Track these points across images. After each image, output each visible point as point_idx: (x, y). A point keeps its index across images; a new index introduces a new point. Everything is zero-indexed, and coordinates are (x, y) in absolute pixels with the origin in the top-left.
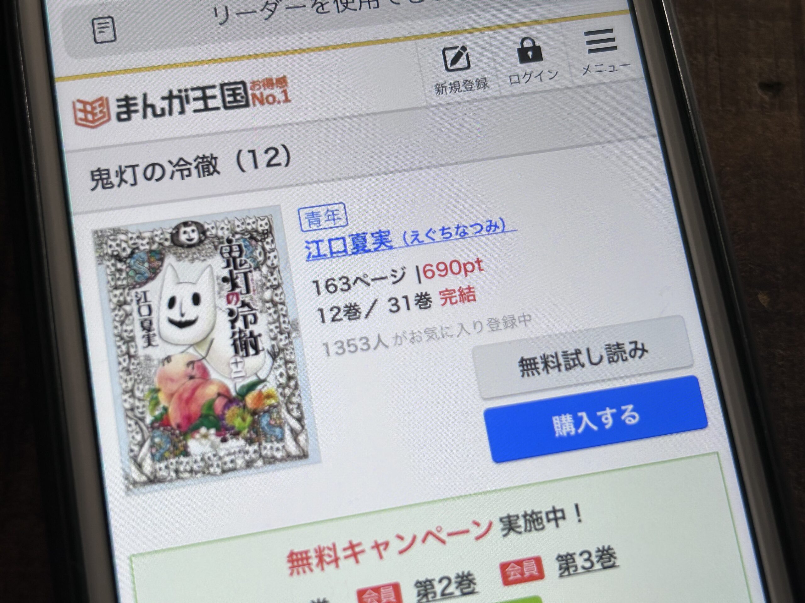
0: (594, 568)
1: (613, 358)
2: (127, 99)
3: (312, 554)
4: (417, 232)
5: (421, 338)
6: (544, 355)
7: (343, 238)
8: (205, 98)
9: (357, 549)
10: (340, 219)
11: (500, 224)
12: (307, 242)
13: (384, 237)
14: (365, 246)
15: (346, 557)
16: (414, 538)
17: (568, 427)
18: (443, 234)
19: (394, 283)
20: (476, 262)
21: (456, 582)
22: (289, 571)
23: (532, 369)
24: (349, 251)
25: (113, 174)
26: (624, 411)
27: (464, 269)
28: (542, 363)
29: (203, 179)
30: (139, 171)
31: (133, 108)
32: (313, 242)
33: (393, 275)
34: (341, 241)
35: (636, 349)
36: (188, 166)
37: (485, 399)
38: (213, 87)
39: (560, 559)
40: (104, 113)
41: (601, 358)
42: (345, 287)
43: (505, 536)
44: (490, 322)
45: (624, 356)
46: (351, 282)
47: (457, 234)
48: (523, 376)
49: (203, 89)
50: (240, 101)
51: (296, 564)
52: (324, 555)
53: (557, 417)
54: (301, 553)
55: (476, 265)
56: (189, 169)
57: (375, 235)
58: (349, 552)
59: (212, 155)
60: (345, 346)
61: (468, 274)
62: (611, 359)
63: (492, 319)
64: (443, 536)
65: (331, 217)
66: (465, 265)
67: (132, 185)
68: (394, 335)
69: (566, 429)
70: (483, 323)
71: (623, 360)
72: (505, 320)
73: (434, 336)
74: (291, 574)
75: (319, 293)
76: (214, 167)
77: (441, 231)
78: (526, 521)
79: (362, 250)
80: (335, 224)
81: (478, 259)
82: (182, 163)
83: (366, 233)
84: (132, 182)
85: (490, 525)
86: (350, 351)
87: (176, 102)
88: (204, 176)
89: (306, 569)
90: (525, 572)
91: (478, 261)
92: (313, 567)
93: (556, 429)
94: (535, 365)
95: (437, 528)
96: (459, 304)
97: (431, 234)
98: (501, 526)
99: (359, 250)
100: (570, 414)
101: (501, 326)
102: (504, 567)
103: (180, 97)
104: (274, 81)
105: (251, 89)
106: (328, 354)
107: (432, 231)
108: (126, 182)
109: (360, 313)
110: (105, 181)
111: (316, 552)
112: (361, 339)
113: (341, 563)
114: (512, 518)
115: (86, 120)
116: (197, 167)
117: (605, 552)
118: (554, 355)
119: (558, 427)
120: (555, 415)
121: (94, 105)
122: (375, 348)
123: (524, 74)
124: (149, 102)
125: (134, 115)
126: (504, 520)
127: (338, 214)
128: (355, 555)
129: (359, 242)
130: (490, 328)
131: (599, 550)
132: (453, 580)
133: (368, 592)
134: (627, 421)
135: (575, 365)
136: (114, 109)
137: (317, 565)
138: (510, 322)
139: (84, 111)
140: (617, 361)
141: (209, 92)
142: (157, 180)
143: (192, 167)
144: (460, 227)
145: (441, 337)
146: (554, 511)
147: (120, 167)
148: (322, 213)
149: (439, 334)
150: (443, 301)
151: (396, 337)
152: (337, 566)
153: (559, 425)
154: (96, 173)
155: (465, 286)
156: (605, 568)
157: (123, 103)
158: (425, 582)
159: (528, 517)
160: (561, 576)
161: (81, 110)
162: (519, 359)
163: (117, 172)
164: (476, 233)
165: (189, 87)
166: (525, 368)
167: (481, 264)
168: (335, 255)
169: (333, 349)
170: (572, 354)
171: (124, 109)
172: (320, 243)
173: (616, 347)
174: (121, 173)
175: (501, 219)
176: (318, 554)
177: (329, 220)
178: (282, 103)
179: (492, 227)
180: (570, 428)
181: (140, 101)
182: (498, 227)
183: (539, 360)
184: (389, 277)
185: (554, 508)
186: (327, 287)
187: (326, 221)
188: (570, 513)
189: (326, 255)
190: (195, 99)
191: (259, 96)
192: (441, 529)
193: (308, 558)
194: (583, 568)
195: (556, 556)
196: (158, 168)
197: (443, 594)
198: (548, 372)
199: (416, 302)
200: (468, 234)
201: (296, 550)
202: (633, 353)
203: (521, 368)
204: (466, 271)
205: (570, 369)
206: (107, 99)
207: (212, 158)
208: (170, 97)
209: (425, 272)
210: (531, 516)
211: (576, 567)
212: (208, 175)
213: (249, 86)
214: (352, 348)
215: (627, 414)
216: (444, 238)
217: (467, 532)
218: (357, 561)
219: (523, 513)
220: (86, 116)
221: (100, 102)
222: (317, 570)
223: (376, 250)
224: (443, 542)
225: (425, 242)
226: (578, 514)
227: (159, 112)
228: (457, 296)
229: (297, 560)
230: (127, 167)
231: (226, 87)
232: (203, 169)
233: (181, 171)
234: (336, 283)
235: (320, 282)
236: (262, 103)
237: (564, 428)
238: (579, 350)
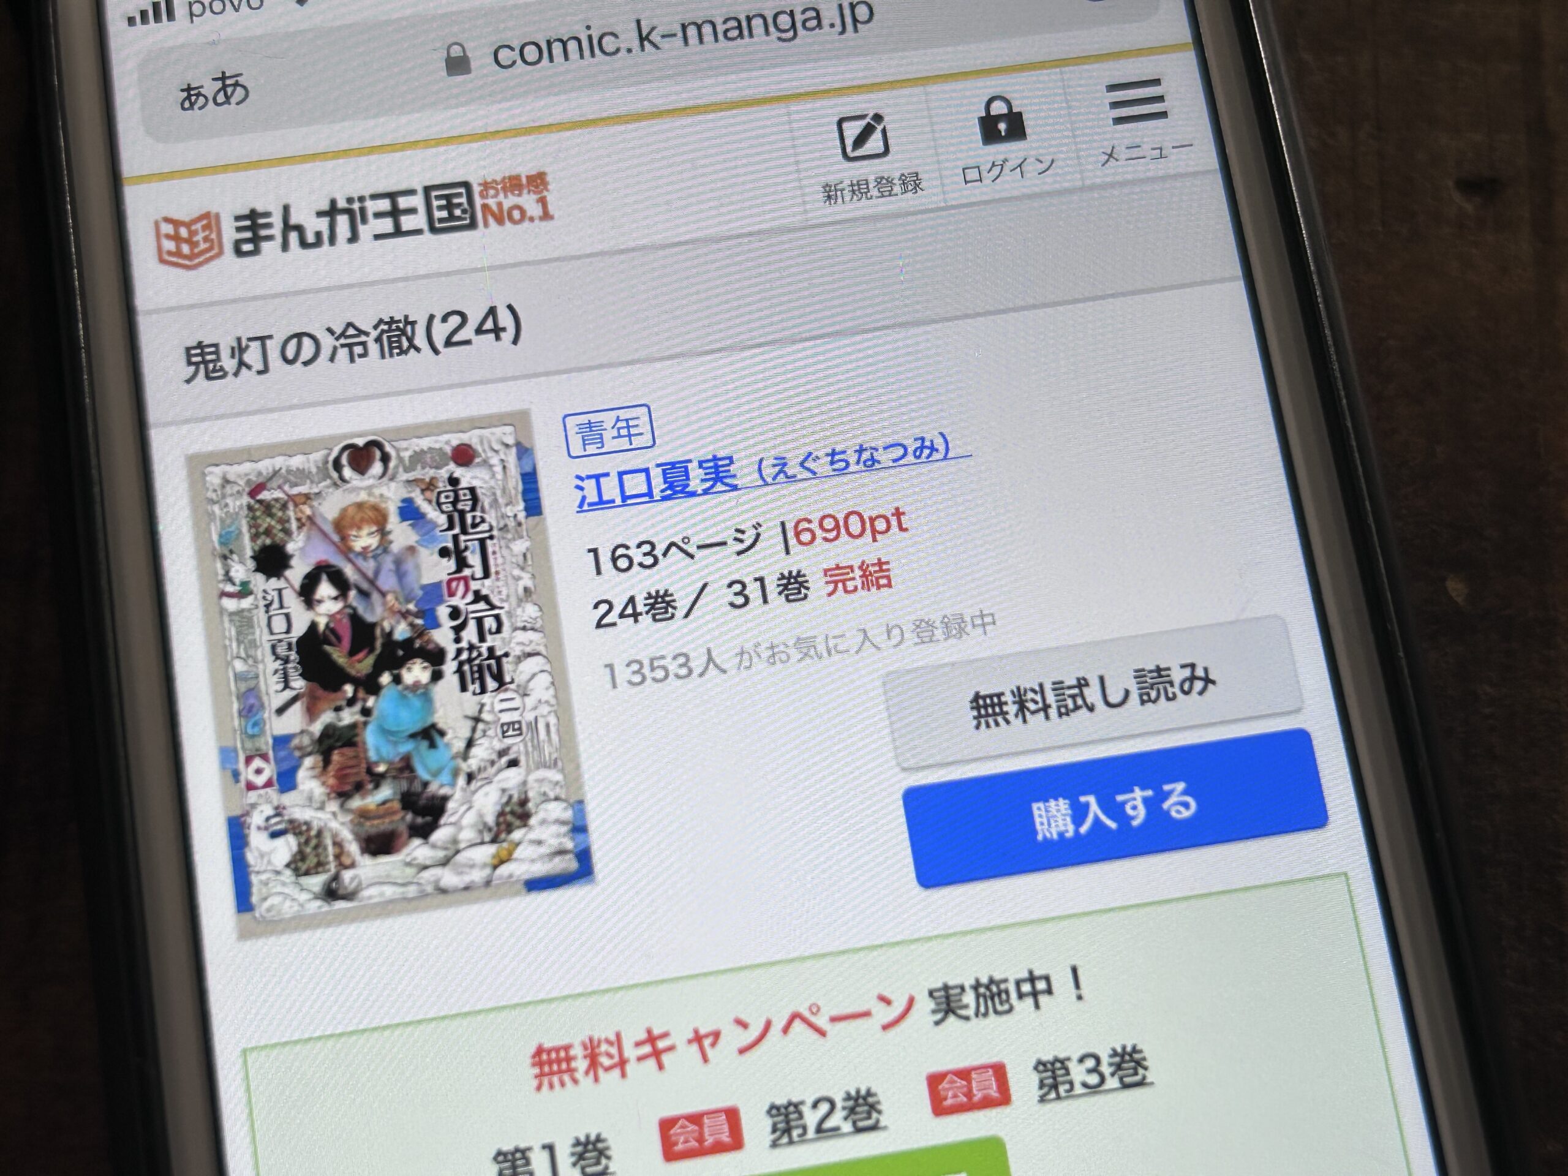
0: (1106, 1087)
1: (1148, 694)
2: (253, 215)
3: (577, 1051)
4: (784, 458)
5: (789, 657)
6: (1018, 688)
7: (646, 471)
8: (395, 213)
9: (661, 1044)
10: (641, 434)
11: (939, 443)
12: (579, 477)
13: (721, 469)
14: (687, 485)
15: (640, 1059)
16: (768, 1025)
17: (1061, 823)
18: (832, 463)
19: (739, 553)
20: (893, 515)
21: (844, 1108)
22: (535, 1083)
23: (995, 714)
24: (657, 495)
25: (225, 353)
26: (1167, 795)
27: (871, 527)
28: (1014, 703)
29: (388, 360)
30: (273, 347)
31: (264, 233)
32: (589, 477)
33: (736, 539)
34: (643, 476)
35: (1193, 678)
36: (363, 338)
37: (904, 770)
38: (411, 192)
39: (1041, 1068)
40: (212, 241)
41: (1127, 693)
42: (649, 561)
43: (937, 1023)
44: (918, 627)
45: (1170, 690)
46: (659, 552)
47: (858, 463)
48: (978, 727)
49: (392, 196)
50: (459, 218)
51: (546, 1069)
52: (599, 1054)
53: (1041, 805)
54: (557, 1050)
55: (894, 522)
56: (364, 344)
57: (705, 465)
58: (647, 1049)
59: (406, 317)
60: (646, 670)
61: (879, 537)
62: (1145, 698)
63: (922, 621)
64: (821, 1021)
65: (624, 432)
66: (872, 520)
67: (259, 373)
68: (738, 650)
69: (1057, 826)
70: (904, 629)
71: (1168, 699)
72: (946, 624)
73: (812, 652)
74: (539, 1088)
75: (599, 572)
76: (410, 340)
77: (829, 458)
78: (978, 996)
79: (682, 492)
80: (631, 444)
81: (897, 509)
82: (351, 331)
83: (690, 461)
84: (261, 367)
85: (911, 1002)
86: (655, 680)
87: (343, 221)
88: (391, 355)
89: (566, 1078)
90: (975, 1091)
91: (898, 513)
92: (579, 1075)
93: (1038, 827)
94: (1001, 709)
95: (810, 1009)
96: (861, 593)
97: (809, 464)
98: (931, 1005)
99: (676, 493)
100: (1064, 798)
101: (939, 633)
102: (935, 1081)
103: (349, 212)
104: (524, 181)
105: (483, 195)
106: (614, 686)
107: (813, 456)
108: (249, 367)
109: (675, 608)
110: (211, 366)
111: (585, 1048)
112: (675, 658)
113: (629, 1068)
114: (952, 992)
115: (178, 253)
116: (378, 340)
117: (1127, 1058)
118: (1037, 688)
119: (1042, 824)
120: (1037, 801)
121: (193, 228)
122: (701, 675)
123: (990, 165)
124: (293, 221)
125: (265, 246)
126: (936, 994)
127: (637, 426)
128: (657, 1054)
129: (676, 476)
130: (918, 637)
131: (1115, 1054)
132: (839, 1104)
133: (680, 1123)
134: (1174, 814)
135: (1077, 708)
136: (229, 234)
137: (587, 1073)
138: (955, 627)
139: (176, 238)
140: (1154, 702)
141: (403, 202)
142: (306, 364)
143: (370, 341)
144: (866, 450)
145: (825, 654)
146: (1032, 979)
147: (239, 340)
148: (608, 425)
149: (822, 648)
150: (831, 587)
151: (742, 653)
152: (623, 1075)
153: (1045, 821)
154: (193, 352)
155: (871, 559)
156: (1125, 1086)
157: (248, 223)
158: (786, 1108)
159: (982, 990)
160: (1042, 1099)
161: (168, 237)
162: (971, 696)
163: (233, 349)
164: (895, 461)
165: (366, 193)
166: (983, 712)
167: (903, 518)
168: (629, 502)
169: (623, 674)
170: (1070, 688)
171: (248, 235)
172: (602, 480)
173: (1155, 674)
174: (239, 349)
175: (942, 434)
176: (589, 1051)
177: (620, 436)
178: (537, 222)
179: (925, 449)
180: (1065, 825)
181: (277, 220)
182: (937, 450)
183: (1008, 698)
184: (730, 542)
185: (1031, 972)
186: (614, 560)
187: (614, 438)
188: (1062, 982)
189: (613, 501)
190: (378, 215)
191: (495, 208)
192: (819, 1009)
193: (569, 1059)
194: (1085, 1085)
195: (1033, 1062)
196: (307, 342)
197: (819, 1130)
198: (1025, 721)
199: (781, 588)
200: (879, 462)
201: (547, 1045)
202: (1186, 687)
203: (975, 713)
204: (874, 531)
205: (1067, 714)
206: (217, 216)
207: (407, 322)
208: (332, 212)
209: (797, 534)
210: (988, 987)
211: (1071, 1083)
212: (398, 354)
213: (476, 189)
214: (660, 674)
215: (1173, 799)
216: (834, 470)
217: (866, 1014)
218: (661, 1067)
219: (973, 982)
220: (178, 247)
221: (204, 222)
222: (586, 1082)
223: (706, 492)
224: (822, 1033)
225: (799, 477)
226: (1077, 986)
227: (311, 238)
228: (858, 578)
229: (550, 1062)
230: (250, 339)
231: (434, 194)
232: (390, 343)
233: (350, 346)
234: (630, 553)
235: (600, 552)
236: (500, 221)
237: (1053, 825)
238: (1085, 679)
